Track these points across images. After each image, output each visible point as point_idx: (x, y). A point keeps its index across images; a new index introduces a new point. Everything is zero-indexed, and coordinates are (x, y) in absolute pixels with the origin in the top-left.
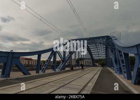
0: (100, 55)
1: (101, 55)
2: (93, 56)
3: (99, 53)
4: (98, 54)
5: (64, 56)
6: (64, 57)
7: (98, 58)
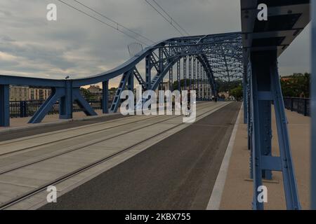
0: (230, 73)
1: (233, 72)
2: (215, 75)
3: (229, 68)
4: (227, 70)
5: (147, 81)
6: (148, 83)
7: (227, 80)
